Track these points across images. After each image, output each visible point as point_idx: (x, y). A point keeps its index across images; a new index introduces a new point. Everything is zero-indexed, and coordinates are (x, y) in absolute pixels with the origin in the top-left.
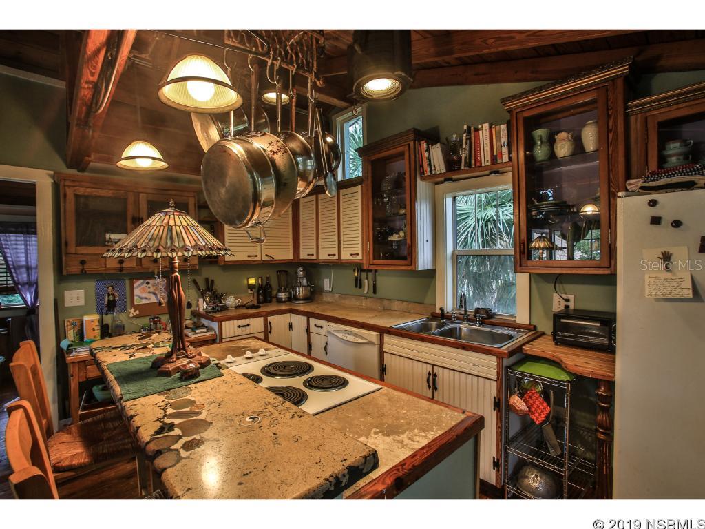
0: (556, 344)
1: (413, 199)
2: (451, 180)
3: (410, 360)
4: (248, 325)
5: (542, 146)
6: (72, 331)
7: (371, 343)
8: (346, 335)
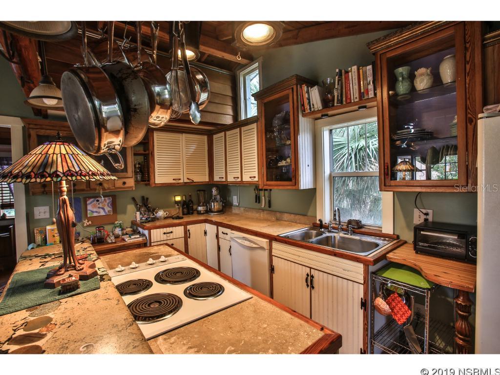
0: (417, 253)
1: (296, 132)
2: (327, 115)
3: (292, 263)
4: (172, 232)
5: (404, 82)
6: (40, 237)
7: (262, 248)
8: (244, 241)
